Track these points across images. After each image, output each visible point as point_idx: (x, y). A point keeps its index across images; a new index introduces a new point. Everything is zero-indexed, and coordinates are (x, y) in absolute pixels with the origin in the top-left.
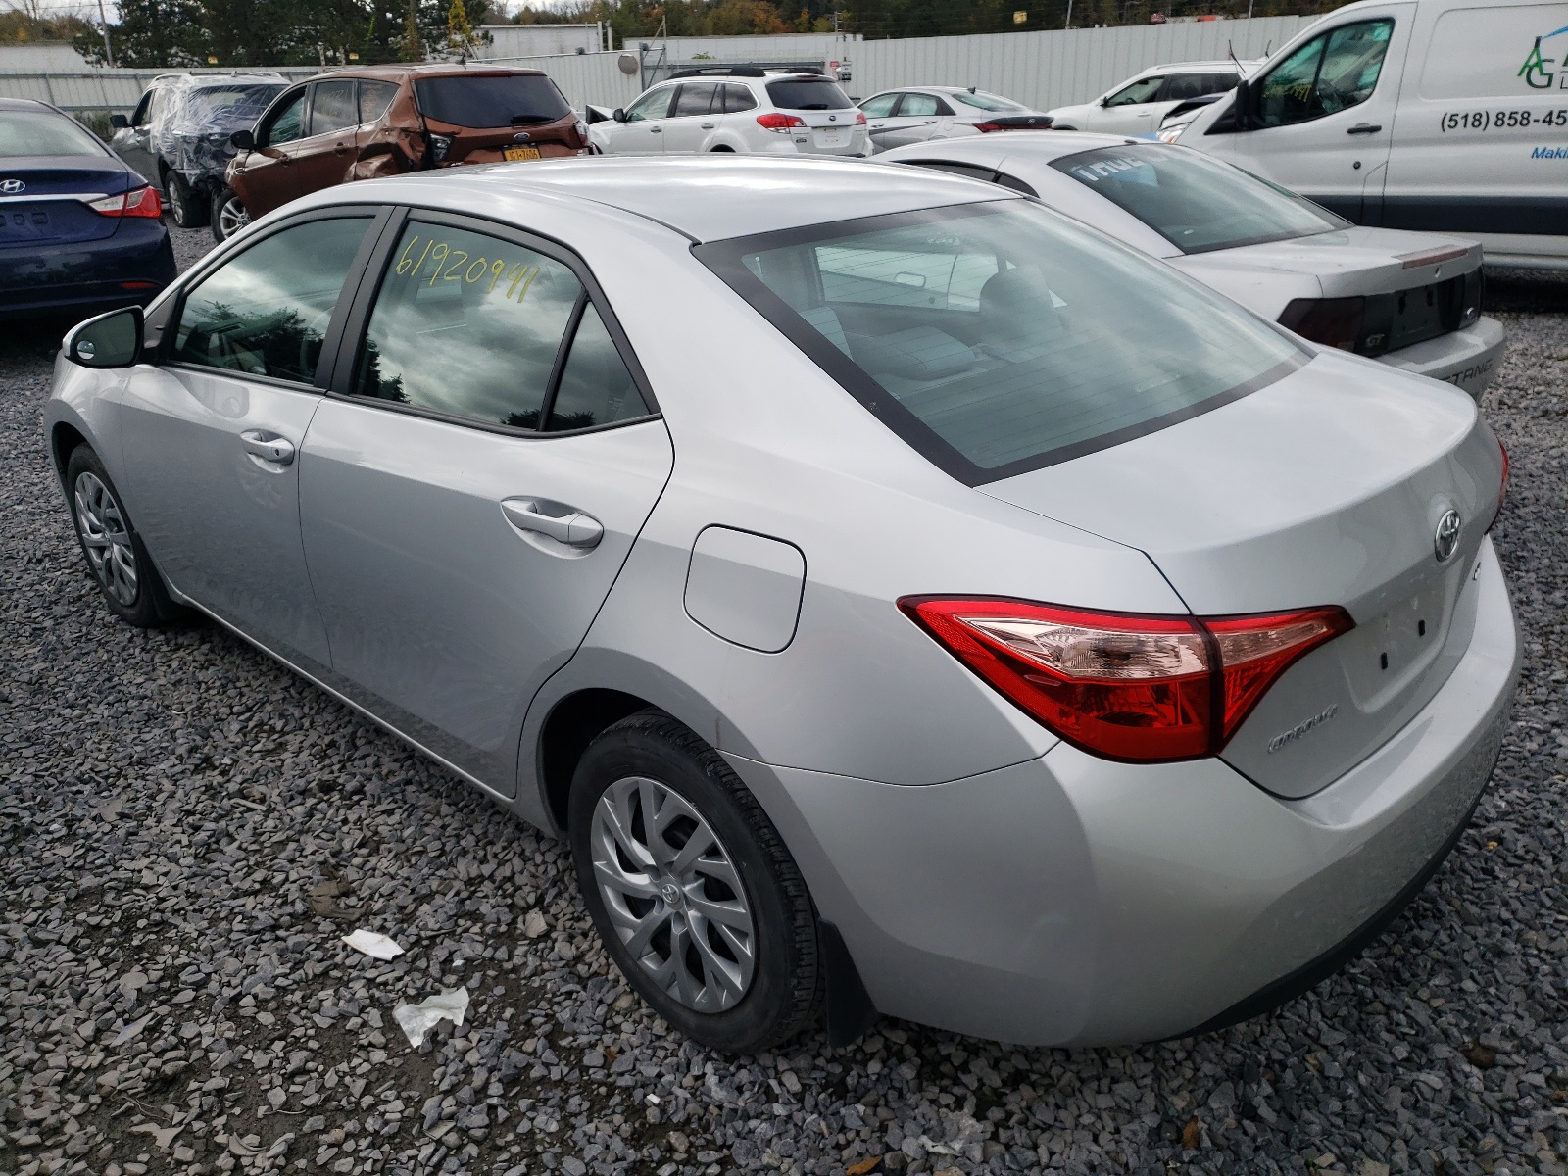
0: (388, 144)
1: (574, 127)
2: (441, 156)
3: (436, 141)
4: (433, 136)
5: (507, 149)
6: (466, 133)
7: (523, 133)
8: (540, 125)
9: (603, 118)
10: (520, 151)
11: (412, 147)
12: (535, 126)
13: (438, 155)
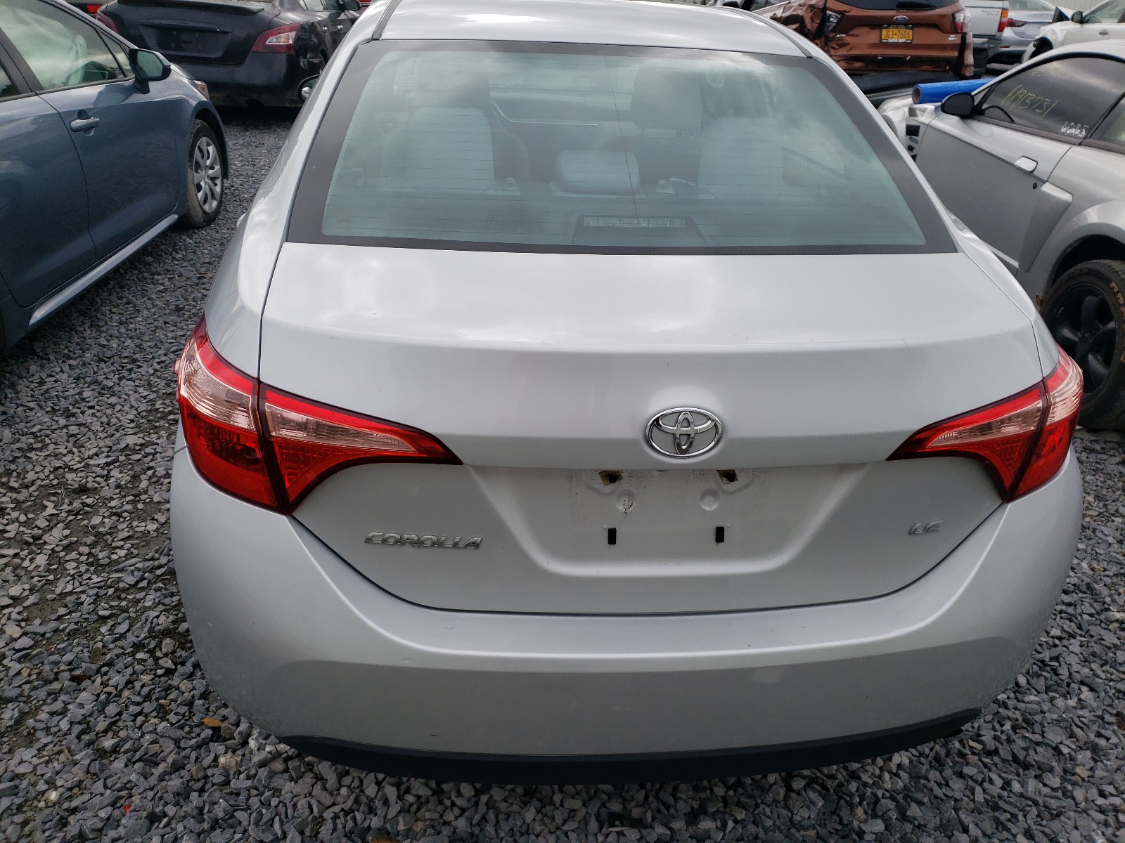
0: (797, 16)
1: (953, 15)
2: (830, 28)
3: (830, 16)
4: (829, 12)
5: (885, 28)
6: (855, 12)
7: (901, 16)
8: (921, 10)
9: (1066, 18)
10: (896, 31)
11: (812, 20)
12: (915, 10)
13: (828, 27)
